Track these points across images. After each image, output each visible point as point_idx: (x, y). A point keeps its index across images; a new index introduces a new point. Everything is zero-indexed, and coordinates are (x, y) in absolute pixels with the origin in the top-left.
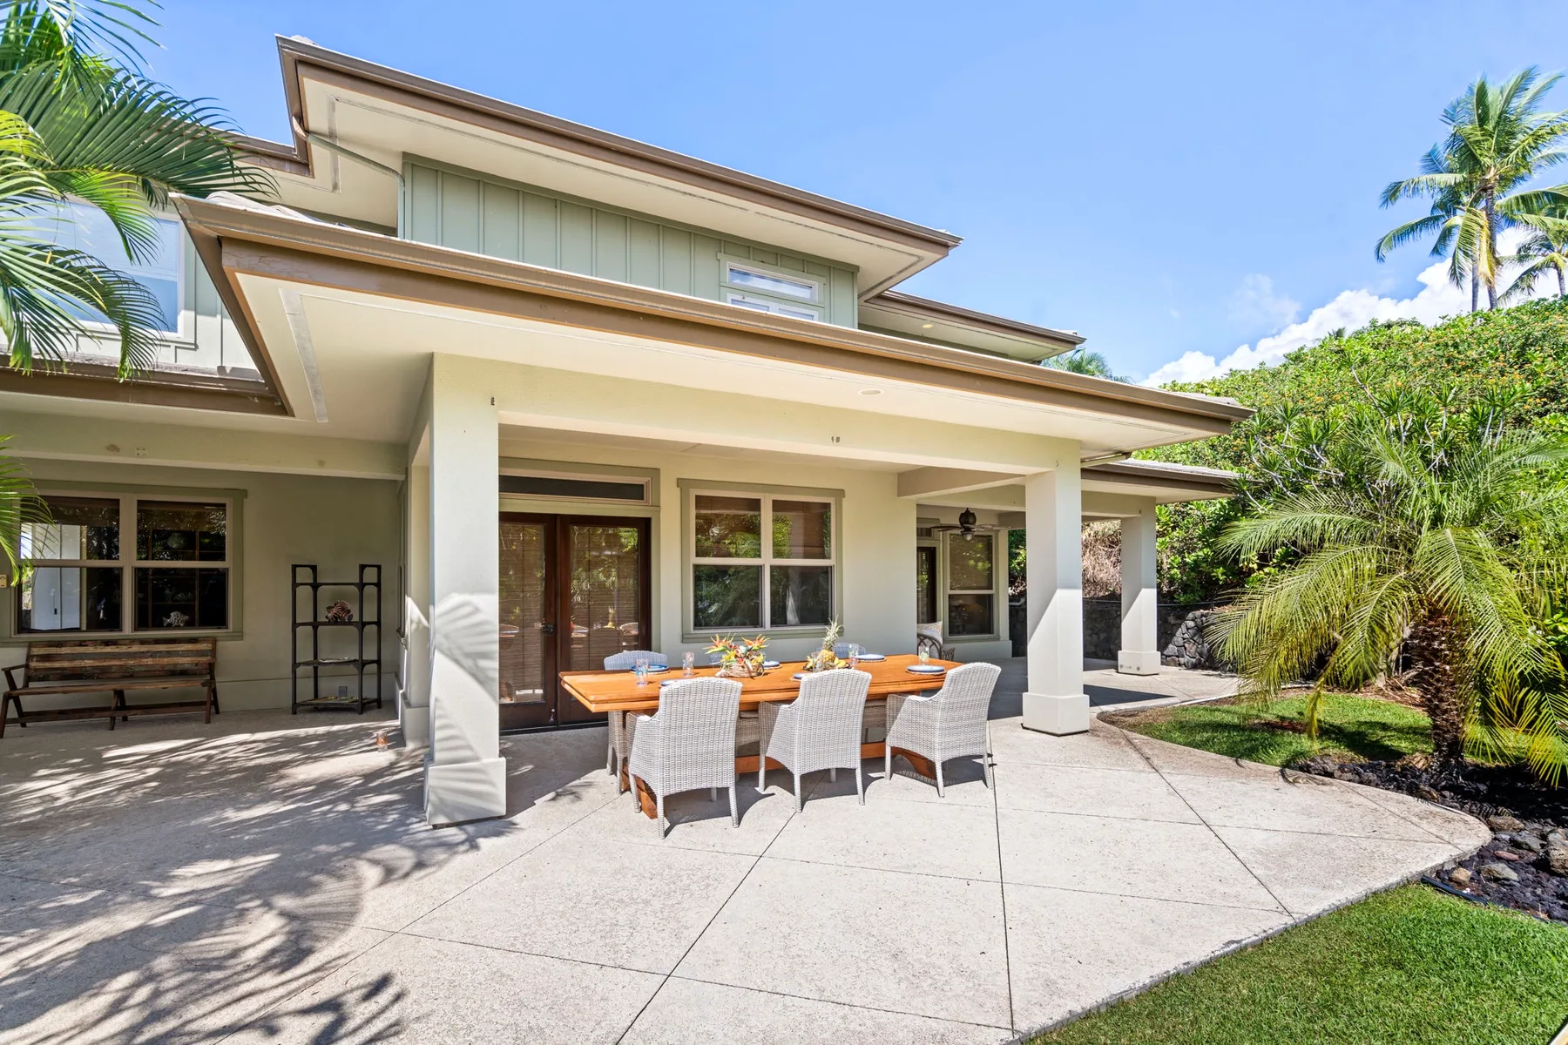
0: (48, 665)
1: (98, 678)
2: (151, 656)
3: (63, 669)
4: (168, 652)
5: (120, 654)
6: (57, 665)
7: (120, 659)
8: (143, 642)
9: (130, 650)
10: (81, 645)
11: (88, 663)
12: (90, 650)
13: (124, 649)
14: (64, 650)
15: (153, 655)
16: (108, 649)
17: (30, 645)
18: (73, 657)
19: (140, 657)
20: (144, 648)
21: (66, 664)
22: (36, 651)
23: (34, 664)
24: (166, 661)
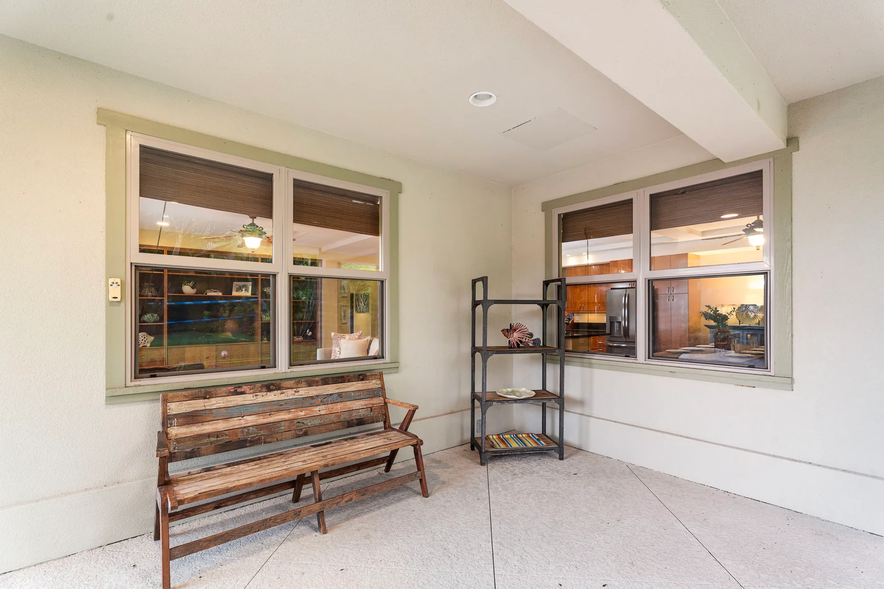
0: (196, 429)
1: (265, 442)
2: (323, 403)
3: (218, 434)
4: (340, 395)
5: (286, 402)
6: (208, 428)
7: (288, 410)
8: (311, 381)
9: (297, 396)
10: (236, 393)
11: (250, 420)
12: (248, 399)
13: (289, 394)
14: (214, 403)
15: (325, 399)
16: (273, 396)
17: (166, 397)
18: (227, 413)
19: (312, 405)
20: (313, 391)
21: (221, 426)
22: (175, 408)
23: (175, 431)
24: (339, 407)
